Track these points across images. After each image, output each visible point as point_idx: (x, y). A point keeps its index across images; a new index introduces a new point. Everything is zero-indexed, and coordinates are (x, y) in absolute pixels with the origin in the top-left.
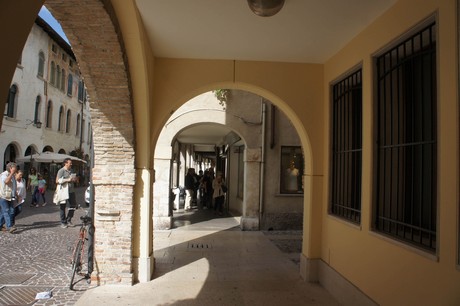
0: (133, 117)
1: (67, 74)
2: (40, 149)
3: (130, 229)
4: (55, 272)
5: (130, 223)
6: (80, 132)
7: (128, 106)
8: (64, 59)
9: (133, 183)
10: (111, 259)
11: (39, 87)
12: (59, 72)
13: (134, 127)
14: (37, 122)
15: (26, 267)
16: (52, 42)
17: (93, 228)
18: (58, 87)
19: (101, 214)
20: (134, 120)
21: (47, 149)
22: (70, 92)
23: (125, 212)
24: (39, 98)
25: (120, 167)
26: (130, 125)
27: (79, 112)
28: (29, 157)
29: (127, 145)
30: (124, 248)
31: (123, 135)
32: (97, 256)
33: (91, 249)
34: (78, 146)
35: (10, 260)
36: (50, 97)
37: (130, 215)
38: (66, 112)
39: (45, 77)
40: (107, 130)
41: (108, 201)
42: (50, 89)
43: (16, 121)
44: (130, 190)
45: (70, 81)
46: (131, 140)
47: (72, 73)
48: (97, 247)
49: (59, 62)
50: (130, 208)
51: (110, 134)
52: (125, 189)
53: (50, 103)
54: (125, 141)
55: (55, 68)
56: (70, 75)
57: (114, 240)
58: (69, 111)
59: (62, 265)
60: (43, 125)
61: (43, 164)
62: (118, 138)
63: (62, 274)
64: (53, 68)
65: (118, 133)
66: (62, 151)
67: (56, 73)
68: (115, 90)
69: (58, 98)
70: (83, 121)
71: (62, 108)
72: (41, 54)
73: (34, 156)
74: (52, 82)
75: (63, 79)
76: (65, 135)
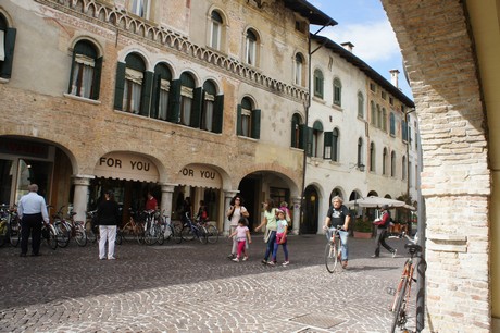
0: (480, 84)
1: (388, 112)
2: (364, 193)
3: (486, 266)
4: (370, 322)
5: (485, 258)
6: (407, 176)
7: (469, 65)
8: (383, 96)
9: (488, 192)
10: (453, 314)
11: (360, 128)
12: (379, 112)
13: (482, 99)
14: (360, 165)
15: (337, 310)
16: (370, 81)
17: (423, 263)
18: (379, 127)
19: (436, 241)
20: (481, 90)
21: (372, 193)
22: (392, 132)
23: (475, 238)
24: (360, 139)
25: (465, 168)
26: (476, 98)
27: (404, 153)
28: (353, 202)
29: (473, 131)
30: (475, 298)
31: (466, 117)
32: (431, 305)
33: (421, 295)
34: (405, 191)
35: (321, 300)
36: (371, 139)
37: (485, 244)
38: (389, 154)
39: (365, 118)
40: (440, 112)
41: (446, 221)
42: (371, 130)
43: (339, 165)
44: (484, 204)
45: (392, 121)
46: (480, 123)
47: (394, 112)
48: (430, 291)
49: (378, 100)
50: (484, 232)
51: (444, 116)
52: (473, 201)
53: (372, 144)
54: (469, 126)
55: (375, 108)
56: (392, 114)
57: (457, 282)
58: (393, 153)
59: (382, 315)
60: (367, 168)
61: (368, 208)
62: (457, 123)
63: (380, 326)
64: (373, 108)
65: (456, 114)
66: (388, 196)
67: (376, 113)
68: (447, 42)
69: (381, 140)
70: (409, 163)
71: (385, 149)
72: (360, 94)
73: (358, 201)
74: (373, 123)
75: (384, 118)
76: (390, 179)
